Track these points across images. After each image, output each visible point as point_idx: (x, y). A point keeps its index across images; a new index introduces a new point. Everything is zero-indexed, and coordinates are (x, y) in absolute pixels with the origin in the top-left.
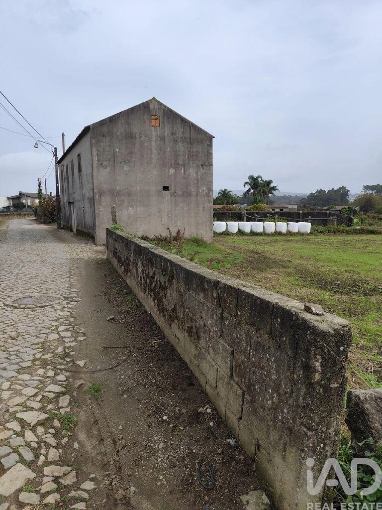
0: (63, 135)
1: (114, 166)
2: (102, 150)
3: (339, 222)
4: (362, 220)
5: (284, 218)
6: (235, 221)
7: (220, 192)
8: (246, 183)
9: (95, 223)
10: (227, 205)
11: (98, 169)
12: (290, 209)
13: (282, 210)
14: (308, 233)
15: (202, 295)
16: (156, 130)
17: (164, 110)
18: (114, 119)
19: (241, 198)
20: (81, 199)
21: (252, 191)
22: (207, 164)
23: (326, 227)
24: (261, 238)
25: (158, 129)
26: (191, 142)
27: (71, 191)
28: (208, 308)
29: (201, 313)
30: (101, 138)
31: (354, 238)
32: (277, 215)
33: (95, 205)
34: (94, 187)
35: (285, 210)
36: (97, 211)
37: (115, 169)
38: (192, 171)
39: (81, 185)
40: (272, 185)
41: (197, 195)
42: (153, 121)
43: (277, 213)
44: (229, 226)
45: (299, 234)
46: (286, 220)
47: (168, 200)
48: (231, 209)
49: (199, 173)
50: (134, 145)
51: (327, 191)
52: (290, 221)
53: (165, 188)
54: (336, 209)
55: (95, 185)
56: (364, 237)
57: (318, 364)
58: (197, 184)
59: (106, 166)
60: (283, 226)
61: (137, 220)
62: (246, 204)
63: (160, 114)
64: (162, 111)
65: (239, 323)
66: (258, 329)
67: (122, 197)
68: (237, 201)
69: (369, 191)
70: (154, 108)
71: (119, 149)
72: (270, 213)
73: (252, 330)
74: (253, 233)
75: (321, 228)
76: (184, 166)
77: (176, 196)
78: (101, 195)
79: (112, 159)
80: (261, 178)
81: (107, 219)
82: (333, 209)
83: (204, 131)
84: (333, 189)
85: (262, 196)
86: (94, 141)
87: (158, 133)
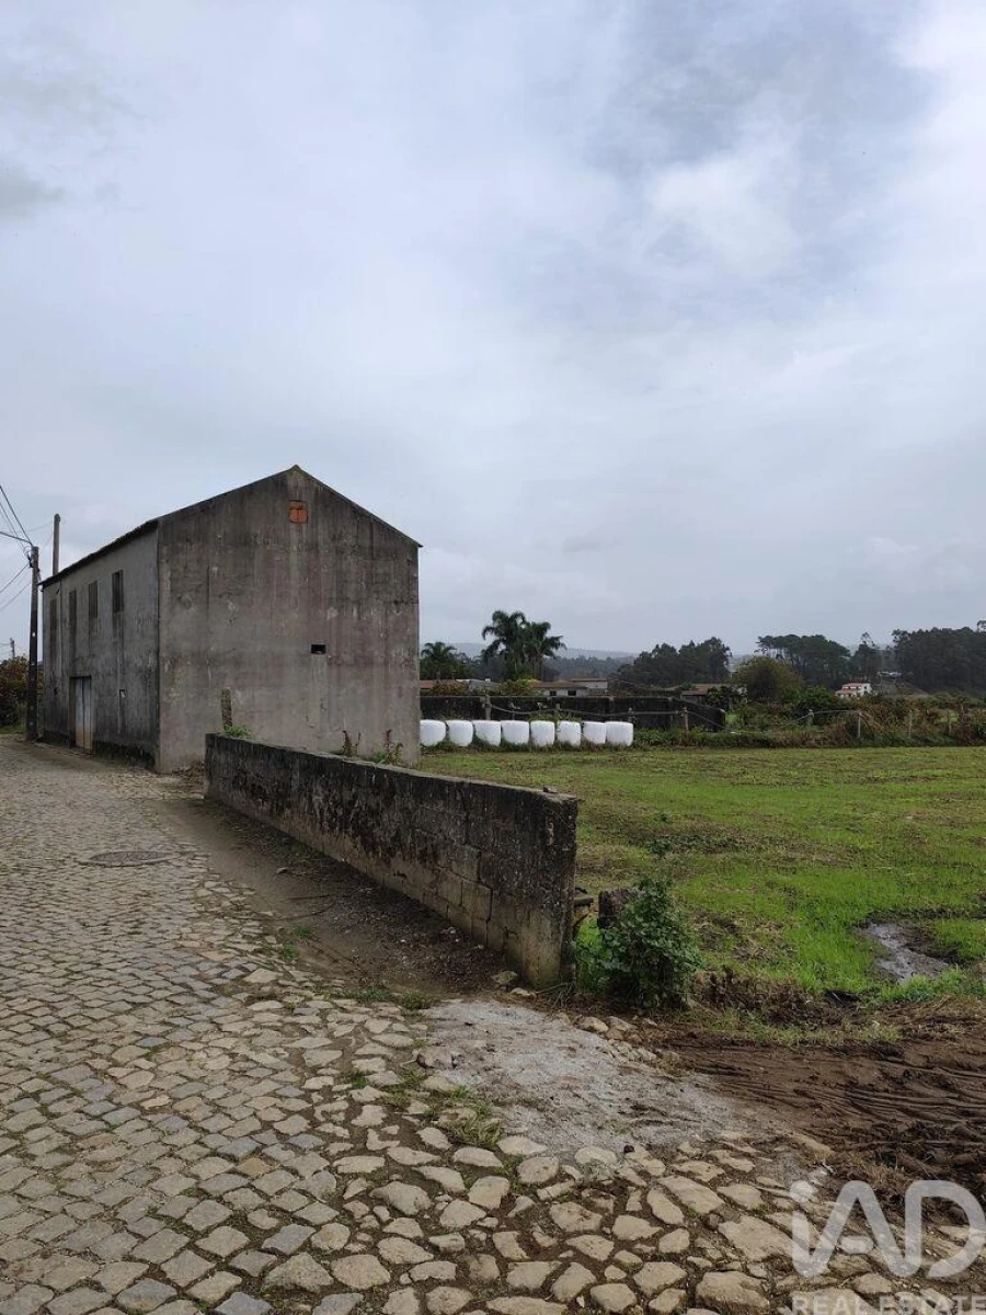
0: (57, 518)
1: (208, 603)
2: (181, 569)
3: (694, 722)
4: (745, 718)
5: (576, 712)
6: (466, 718)
7: (427, 648)
8: (487, 629)
9: (158, 725)
10: (444, 681)
11: (172, 609)
12: (591, 690)
13: (574, 693)
14: (629, 744)
15: (441, 803)
16: (300, 531)
17: (317, 491)
18: (211, 506)
19: (476, 661)
20: (116, 671)
21: (502, 647)
22: (407, 596)
23: (666, 733)
24: (525, 756)
25: (304, 528)
26: (373, 555)
27: (82, 651)
28: (450, 816)
29: (440, 825)
30: (180, 545)
31: (725, 756)
32: (558, 705)
33: (162, 686)
34: (161, 645)
35: (580, 694)
36: (164, 699)
37: (208, 608)
38: (375, 615)
39: (117, 639)
40: (549, 634)
41: (386, 663)
42: (294, 511)
43: (560, 700)
44: (451, 730)
45: (608, 747)
46: (578, 716)
47: (322, 674)
48: (454, 691)
49: (391, 618)
50: (252, 559)
51: (678, 649)
52: (589, 720)
53: (317, 649)
54: (697, 693)
55: (163, 641)
56: (746, 754)
57: (551, 830)
58: (386, 639)
59: (190, 602)
60: (571, 730)
61: (252, 717)
62: (488, 677)
63: (308, 498)
64: (313, 493)
65: (486, 821)
66: (505, 819)
67: (222, 669)
68: (468, 671)
69: (772, 650)
70: (296, 487)
71: (219, 566)
72: (545, 701)
73: (499, 822)
74: (507, 747)
75: (656, 735)
76: (358, 603)
77: (339, 665)
78: (174, 663)
79: (204, 588)
80: (523, 618)
81: (187, 715)
82: (691, 692)
83: (400, 534)
84: (692, 644)
85: (527, 660)
86: (165, 550)
87: (304, 536)
